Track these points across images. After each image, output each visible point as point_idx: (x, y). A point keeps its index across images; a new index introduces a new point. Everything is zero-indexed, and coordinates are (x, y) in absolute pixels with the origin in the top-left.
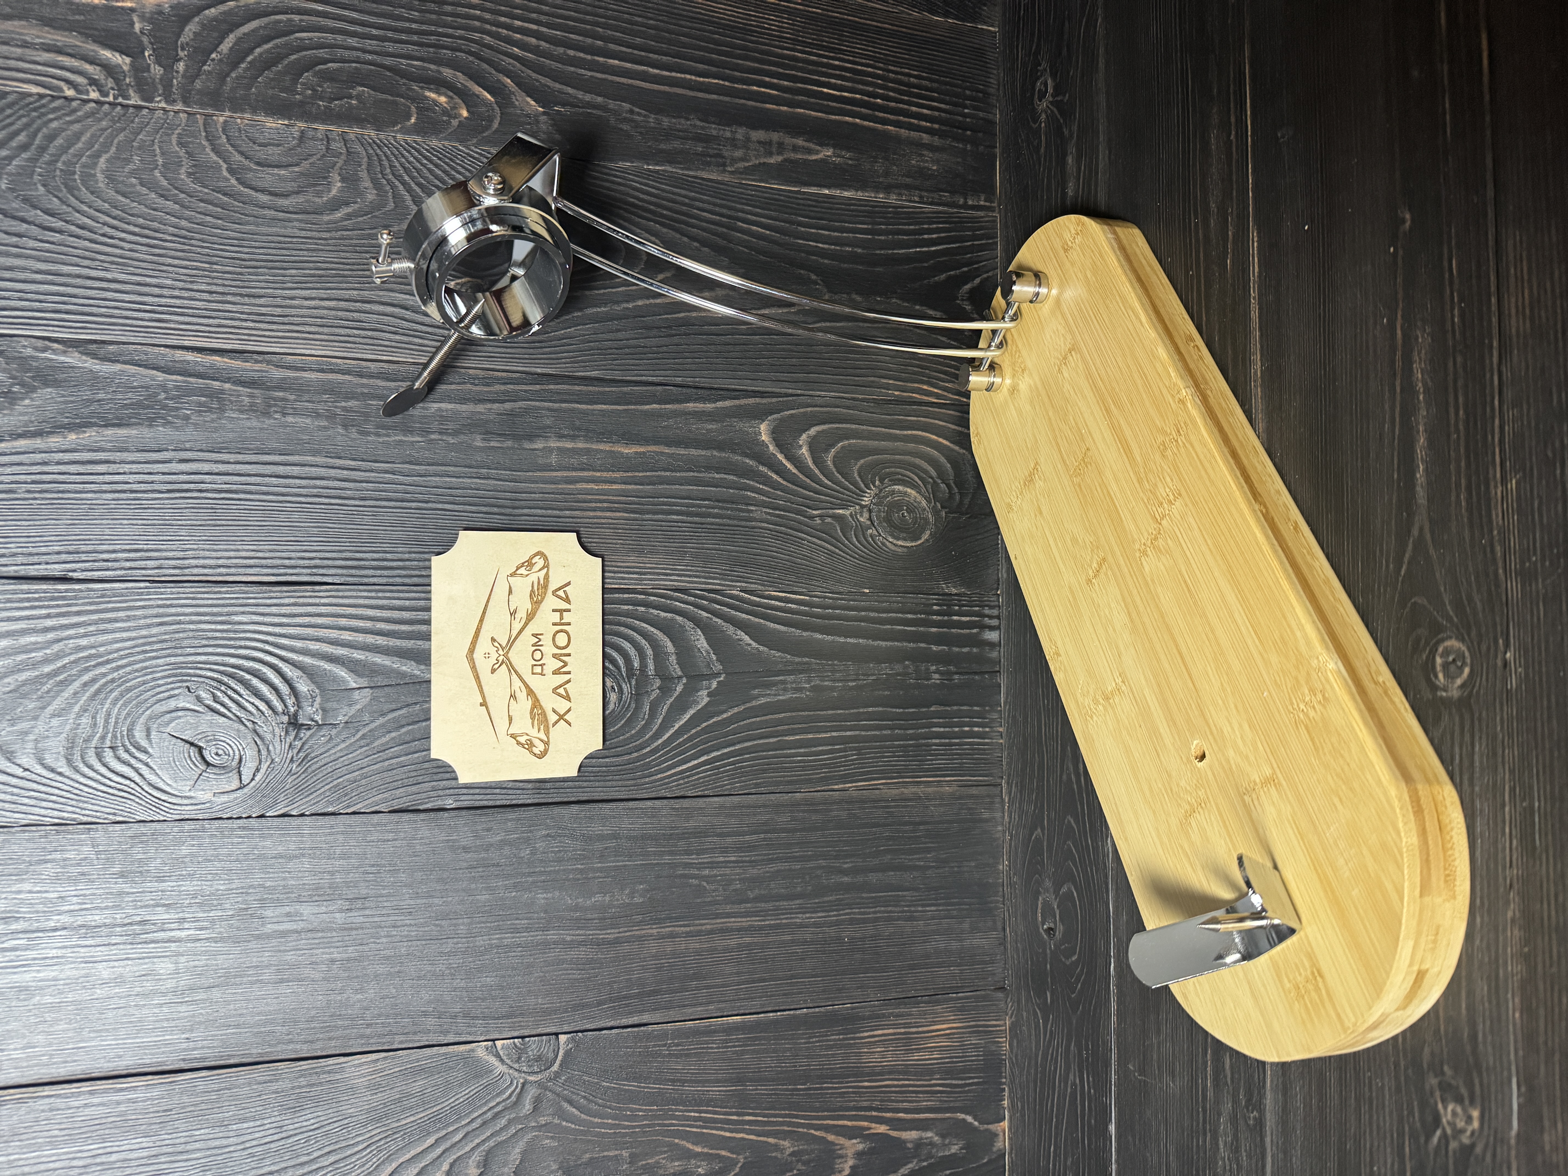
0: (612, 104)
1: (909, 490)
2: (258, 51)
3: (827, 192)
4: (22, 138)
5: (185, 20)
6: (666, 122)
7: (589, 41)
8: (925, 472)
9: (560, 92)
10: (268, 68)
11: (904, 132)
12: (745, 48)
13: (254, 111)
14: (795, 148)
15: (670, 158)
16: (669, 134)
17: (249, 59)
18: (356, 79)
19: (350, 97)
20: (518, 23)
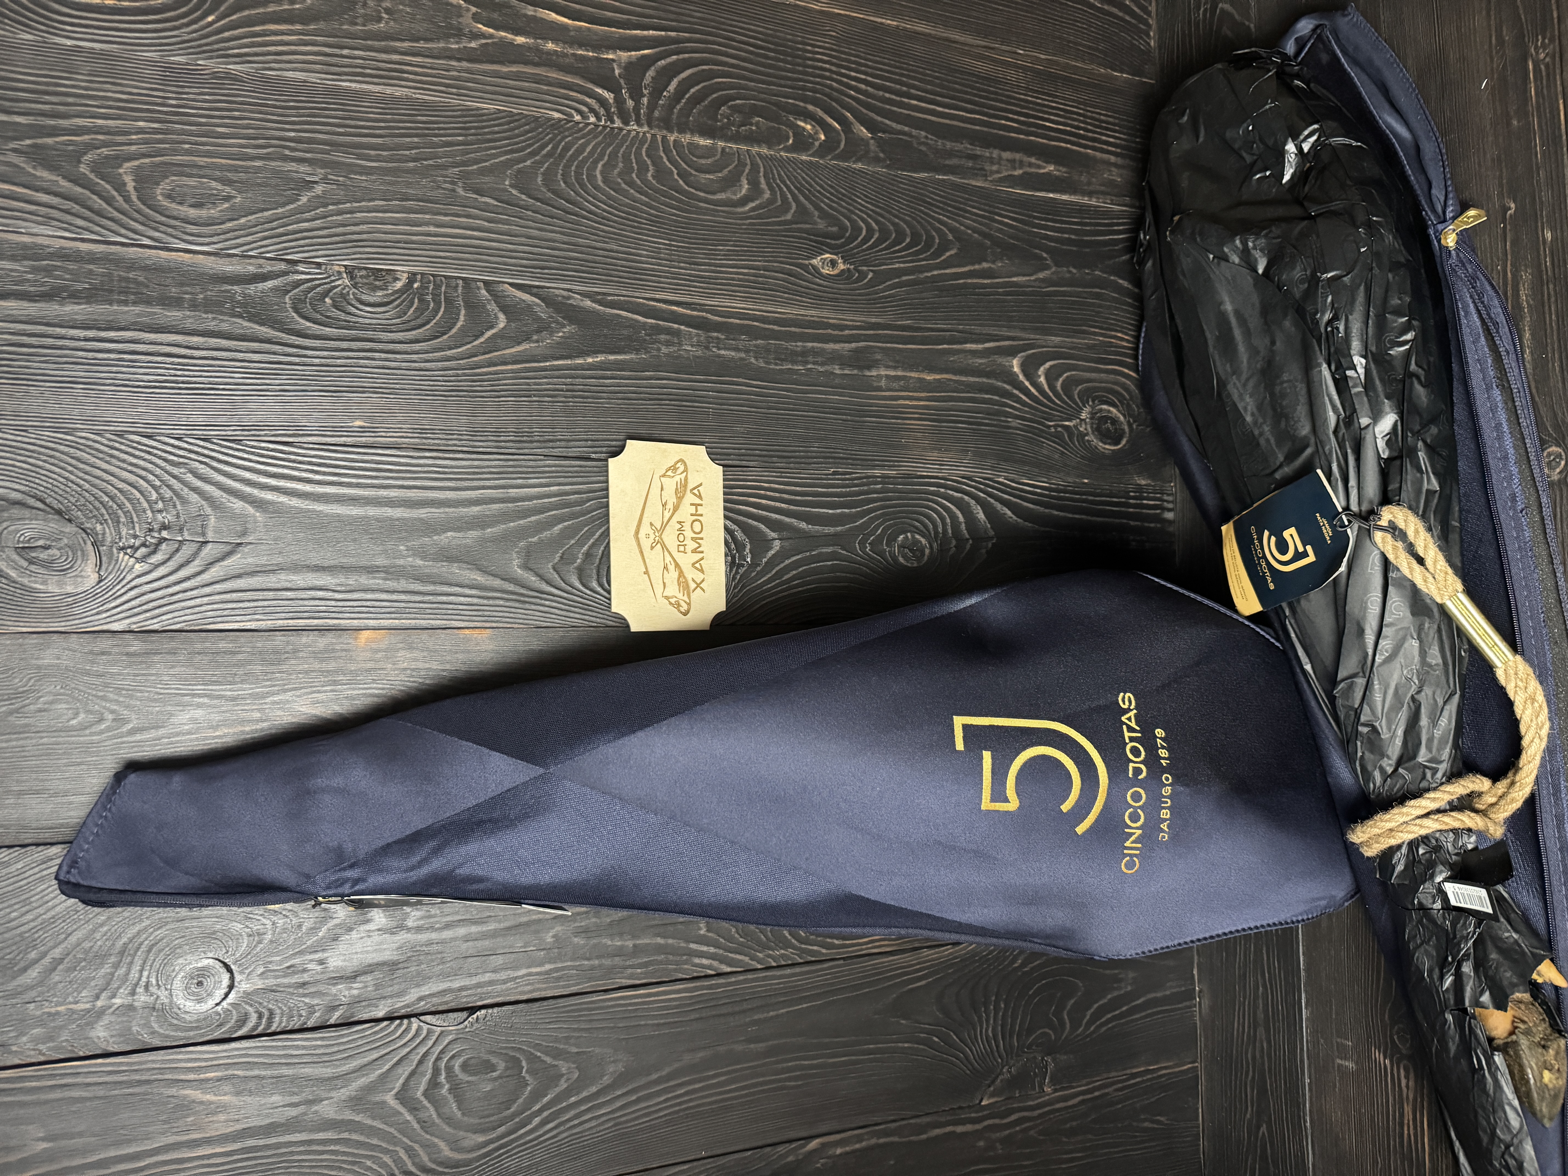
0: (914, 132)
1: (1111, 409)
2: (692, 90)
3: (1051, 195)
4: (549, 148)
5: (648, 68)
6: (949, 145)
7: (898, 87)
8: (1123, 396)
9: (882, 123)
10: (699, 103)
11: (1098, 155)
12: (996, 93)
13: (692, 133)
14: (1030, 165)
15: (952, 170)
16: (951, 154)
17: (687, 96)
18: (756, 111)
19: (751, 124)
20: (853, 74)
